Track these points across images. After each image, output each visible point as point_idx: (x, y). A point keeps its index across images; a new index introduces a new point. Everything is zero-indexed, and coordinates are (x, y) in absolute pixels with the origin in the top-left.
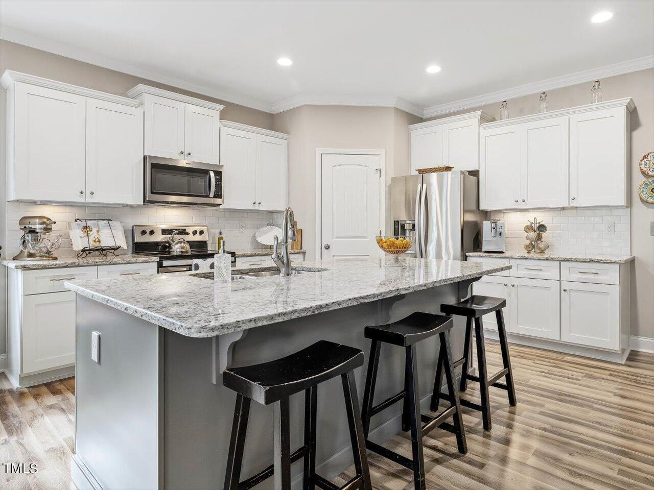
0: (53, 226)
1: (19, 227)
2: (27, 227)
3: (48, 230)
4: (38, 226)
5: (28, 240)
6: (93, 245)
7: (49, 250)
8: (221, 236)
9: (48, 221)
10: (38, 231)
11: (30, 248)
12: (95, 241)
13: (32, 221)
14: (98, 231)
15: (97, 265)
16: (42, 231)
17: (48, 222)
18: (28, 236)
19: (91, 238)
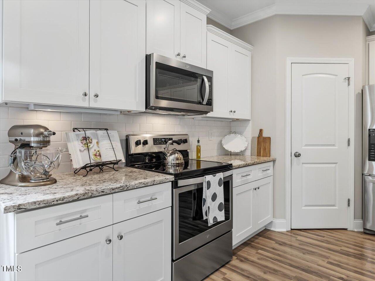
0: (52, 138)
1: (7, 138)
2: (19, 140)
3: (45, 143)
4: (32, 139)
5: (21, 157)
6: (94, 160)
7: (47, 170)
8: (199, 144)
9: (45, 131)
10: (32, 145)
11: (23, 169)
12: (96, 155)
13: (25, 131)
14: (97, 143)
15: (112, 193)
16: (39, 145)
17: (46, 133)
18: (20, 152)
19: (92, 152)
